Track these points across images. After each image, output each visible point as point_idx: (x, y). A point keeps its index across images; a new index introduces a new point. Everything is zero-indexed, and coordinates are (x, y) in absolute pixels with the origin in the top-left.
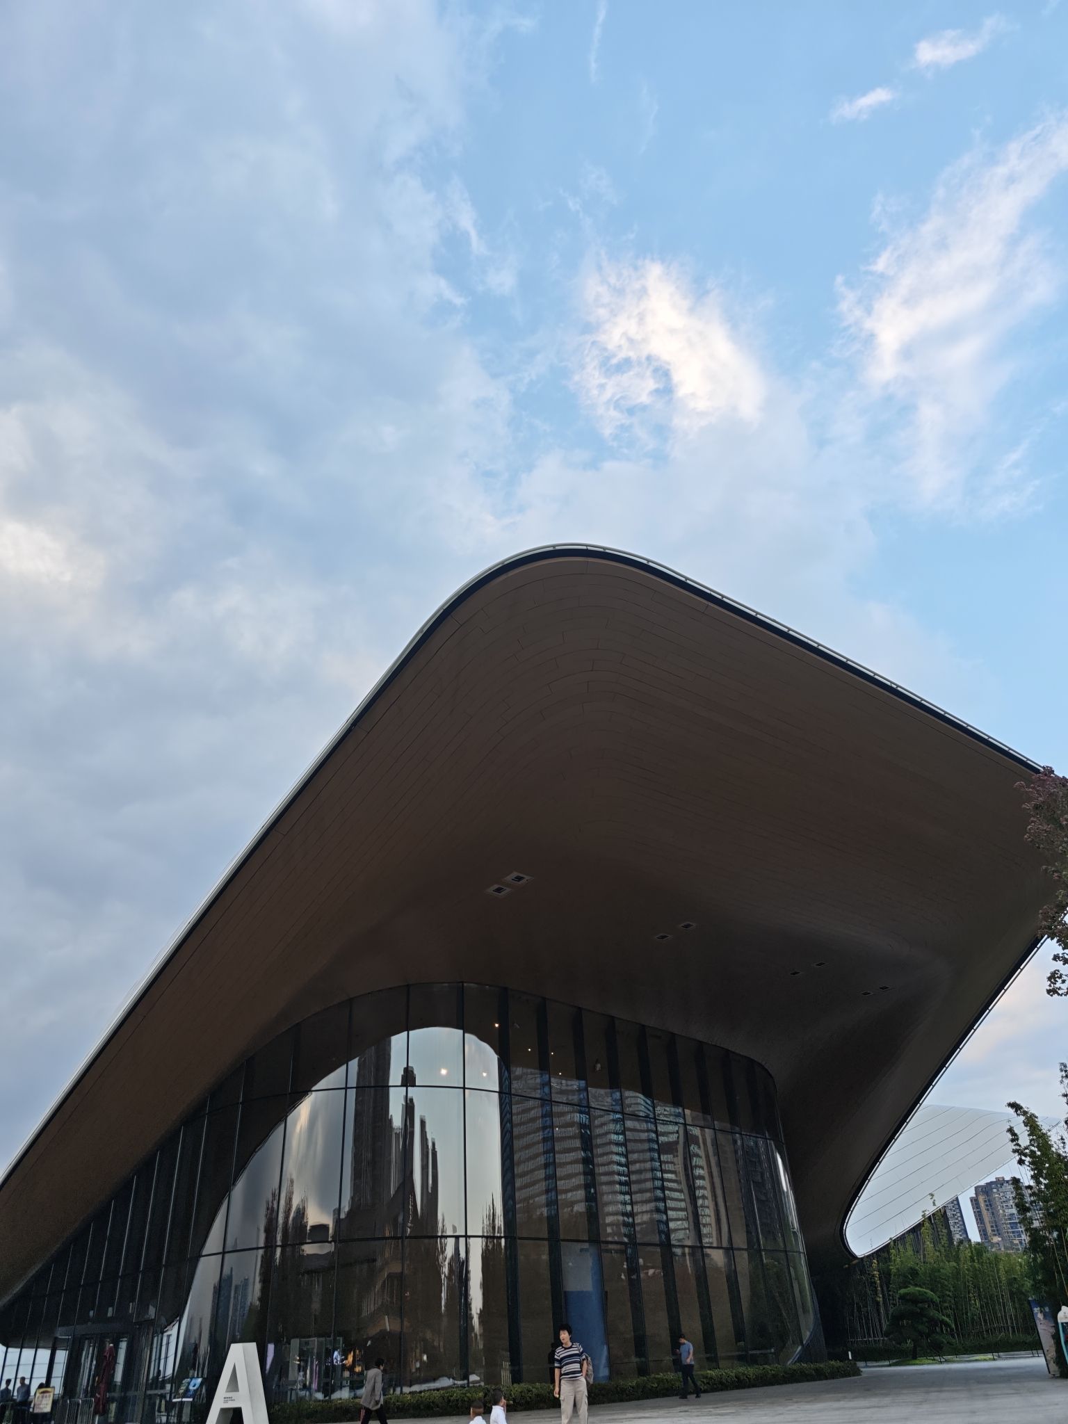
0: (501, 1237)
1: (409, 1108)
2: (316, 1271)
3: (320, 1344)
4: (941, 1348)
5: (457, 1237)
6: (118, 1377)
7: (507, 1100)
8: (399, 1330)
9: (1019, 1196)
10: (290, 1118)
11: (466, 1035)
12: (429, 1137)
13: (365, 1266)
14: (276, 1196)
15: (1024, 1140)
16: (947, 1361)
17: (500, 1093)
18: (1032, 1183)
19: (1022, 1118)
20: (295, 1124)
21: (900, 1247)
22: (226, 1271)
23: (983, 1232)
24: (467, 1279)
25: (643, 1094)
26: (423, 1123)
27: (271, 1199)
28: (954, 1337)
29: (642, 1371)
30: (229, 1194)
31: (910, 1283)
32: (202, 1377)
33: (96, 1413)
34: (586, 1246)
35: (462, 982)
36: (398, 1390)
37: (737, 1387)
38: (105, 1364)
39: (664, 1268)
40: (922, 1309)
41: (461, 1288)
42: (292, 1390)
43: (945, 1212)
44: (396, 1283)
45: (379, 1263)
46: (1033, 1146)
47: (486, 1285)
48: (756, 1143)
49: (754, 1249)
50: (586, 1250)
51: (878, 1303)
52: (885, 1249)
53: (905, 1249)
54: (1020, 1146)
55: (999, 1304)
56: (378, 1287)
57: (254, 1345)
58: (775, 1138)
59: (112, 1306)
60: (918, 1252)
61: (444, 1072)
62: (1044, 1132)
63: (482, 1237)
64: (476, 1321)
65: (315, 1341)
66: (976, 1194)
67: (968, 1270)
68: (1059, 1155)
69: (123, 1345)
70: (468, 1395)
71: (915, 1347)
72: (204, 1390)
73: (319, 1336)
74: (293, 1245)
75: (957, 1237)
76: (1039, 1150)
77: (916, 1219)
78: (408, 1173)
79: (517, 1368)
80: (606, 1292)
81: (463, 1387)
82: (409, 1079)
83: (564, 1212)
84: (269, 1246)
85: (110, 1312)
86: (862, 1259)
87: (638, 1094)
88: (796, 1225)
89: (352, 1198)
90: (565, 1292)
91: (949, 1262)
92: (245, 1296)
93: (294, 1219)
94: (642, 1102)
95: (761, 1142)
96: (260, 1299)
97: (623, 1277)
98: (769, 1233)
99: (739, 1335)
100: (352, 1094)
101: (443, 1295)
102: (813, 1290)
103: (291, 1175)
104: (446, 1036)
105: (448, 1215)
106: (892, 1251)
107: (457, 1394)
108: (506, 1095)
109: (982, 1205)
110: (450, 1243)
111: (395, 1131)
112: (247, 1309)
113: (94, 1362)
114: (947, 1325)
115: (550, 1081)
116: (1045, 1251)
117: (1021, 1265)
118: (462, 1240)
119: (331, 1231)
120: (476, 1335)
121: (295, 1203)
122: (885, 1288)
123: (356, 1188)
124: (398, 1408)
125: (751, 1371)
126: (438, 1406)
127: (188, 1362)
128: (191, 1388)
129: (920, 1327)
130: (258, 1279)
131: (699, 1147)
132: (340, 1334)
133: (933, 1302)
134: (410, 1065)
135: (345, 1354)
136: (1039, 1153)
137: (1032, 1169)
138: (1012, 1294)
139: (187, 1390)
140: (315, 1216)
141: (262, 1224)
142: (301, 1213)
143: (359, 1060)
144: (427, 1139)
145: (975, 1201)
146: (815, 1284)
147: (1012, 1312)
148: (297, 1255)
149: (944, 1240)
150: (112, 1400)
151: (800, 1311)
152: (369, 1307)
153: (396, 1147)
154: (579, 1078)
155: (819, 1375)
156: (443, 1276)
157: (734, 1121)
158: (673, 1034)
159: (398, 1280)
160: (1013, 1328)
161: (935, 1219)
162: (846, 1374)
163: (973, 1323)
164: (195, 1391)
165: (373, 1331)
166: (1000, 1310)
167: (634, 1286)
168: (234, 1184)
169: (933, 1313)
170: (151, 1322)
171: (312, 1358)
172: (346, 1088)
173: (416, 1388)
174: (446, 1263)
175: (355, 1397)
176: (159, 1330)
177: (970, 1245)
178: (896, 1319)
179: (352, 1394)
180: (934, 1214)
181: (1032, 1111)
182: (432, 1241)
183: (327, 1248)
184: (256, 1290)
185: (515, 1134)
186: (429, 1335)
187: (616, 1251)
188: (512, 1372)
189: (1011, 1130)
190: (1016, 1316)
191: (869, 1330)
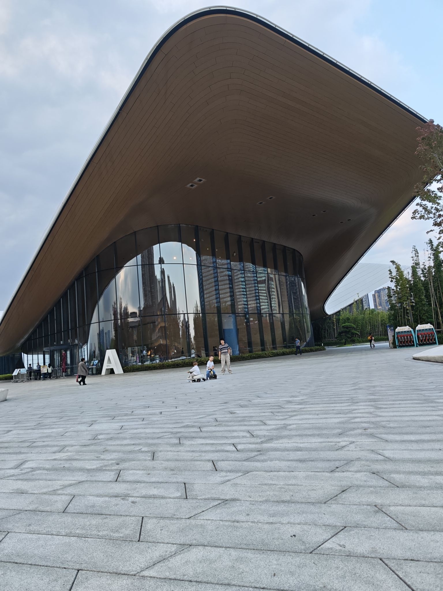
0: (200, 313)
1: (163, 272)
2: (134, 327)
3: (138, 349)
4: (354, 341)
5: (184, 314)
6: (69, 362)
7: (200, 268)
8: (165, 343)
9: (389, 292)
10: (116, 277)
11: (183, 244)
12: (171, 282)
13: (152, 324)
14: (116, 303)
15: (394, 274)
16: (356, 345)
17: (197, 265)
18: (395, 288)
19: (395, 266)
20: (119, 279)
21: (344, 311)
22: (101, 328)
23: (376, 306)
24: (189, 327)
25: (252, 264)
26: (168, 277)
27: (114, 304)
28: (359, 338)
29: (250, 352)
30: (98, 304)
31: (346, 322)
32: (98, 360)
33: (63, 372)
34: (231, 315)
35: (180, 224)
36: (167, 361)
37: (283, 355)
38: (63, 358)
39: (259, 321)
40: (349, 330)
41: (186, 330)
42: (130, 362)
43: (362, 299)
44: (163, 329)
45: (156, 323)
46: (397, 275)
47: (195, 328)
48: (295, 279)
49: (291, 313)
50: (231, 316)
51: (334, 329)
52: (339, 312)
53: (346, 312)
54: (392, 275)
55: (377, 327)
56: (157, 330)
57: (115, 350)
58: (302, 277)
59: (62, 340)
60: (350, 312)
61: (175, 258)
62: (402, 270)
63: (193, 313)
64: (193, 340)
65: (136, 349)
66: (375, 293)
67: (368, 317)
68: (406, 278)
69: (68, 353)
70: (191, 361)
71: (346, 342)
72: (99, 364)
73: (137, 346)
74: (124, 319)
75: (365, 307)
76: (399, 277)
77: (352, 301)
78: (164, 294)
79: (207, 352)
80: (238, 329)
81: (189, 359)
82: (161, 261)
83: (223, 305)
84: (116, 319)
85: (62, 342)
86: (330, 315)
87: (250, 264)
88: (307, 306)
89: (145, 304)
90: (224, 329)
91: (361, 315)
92: (109, 336)
93: (123, 311)
94: (252, 267)
95: (296, 279)
96: (115, 336)
97: (244, 324)
98: (297, 308)
99: (284, 340)
100: (140, 267)
101: (180, 332)
102: (311, 325)
103: (120, 296)
104: (175, 245)
105: (180, 307)
106: (342, 312)
107: (187, 361)
108: (199, 265)
109: (377, 296)
110: (182, 316)
111: (158, 280)
112: (111, 340)
113: (59, 358)
114: (358, 334)
115: (216, 261)
116: (395, 310)
117: (386, 315)
118: (186, 315)
119: (138, 314)
120: (193, 344)
121: (123, 305)
122: (337, 324)
123: (145, 300)
124: (167, 366)
125: (288, 350)
126: (181, 364)
127: (92, 356)
128: (95, 363)
129: (348, 335)
130: (113, 330)
131: (273, 281)
132: (145, 345)
133: (353, 327)
134: (161, 256)
135: (147, 352)
136: (399, 278)
137: (395, 284)
138: (382, 324)
139: (93, 364)
140: (131, 310)
141: (112, 313)
142: (126, 309)
143: (141, 255)
144: (170, 283)
145: (374, 296)
146: (312, 324)
147: (381, 330)
148: (126, 322)
149: (360, 308)
150: (68, 368)
151: (306, 332)
152: (154, 337)
153: (159, 286)
154: (227, 259)
155: (312, 351)
156: (180, 326)
157: (286, 271)
158: (264, 241)
159: (164, 329)
160: (380, 335)
161: (358, 302)
162: (320, 350)
163: (367, 334)
164: (96, 364)
165: (157, 344)
166: (377, 329)
167: (248, 327)
168: (99, 300)
169: (353, 331)
170: (77, 345)
171: (136, 353)
172: (137, 265)
173: (173, 360)
174: (181, 322)
175: (152, 363)
176: (80, 347)
177: (370, 310)
178: (340, 334)
179: (151, 363)
180: (358, 300)
181: (399, 263)
182: (175, 315)
183: (137, 319)
184: (113, 334)
185: (203, 280)
186: (176, 344)
187: (242, 316)
188: (206, 354)
189: (390, 271)
190: (382, 331)
191: (330, 336)
